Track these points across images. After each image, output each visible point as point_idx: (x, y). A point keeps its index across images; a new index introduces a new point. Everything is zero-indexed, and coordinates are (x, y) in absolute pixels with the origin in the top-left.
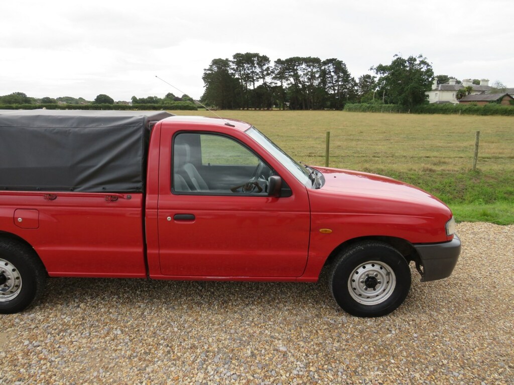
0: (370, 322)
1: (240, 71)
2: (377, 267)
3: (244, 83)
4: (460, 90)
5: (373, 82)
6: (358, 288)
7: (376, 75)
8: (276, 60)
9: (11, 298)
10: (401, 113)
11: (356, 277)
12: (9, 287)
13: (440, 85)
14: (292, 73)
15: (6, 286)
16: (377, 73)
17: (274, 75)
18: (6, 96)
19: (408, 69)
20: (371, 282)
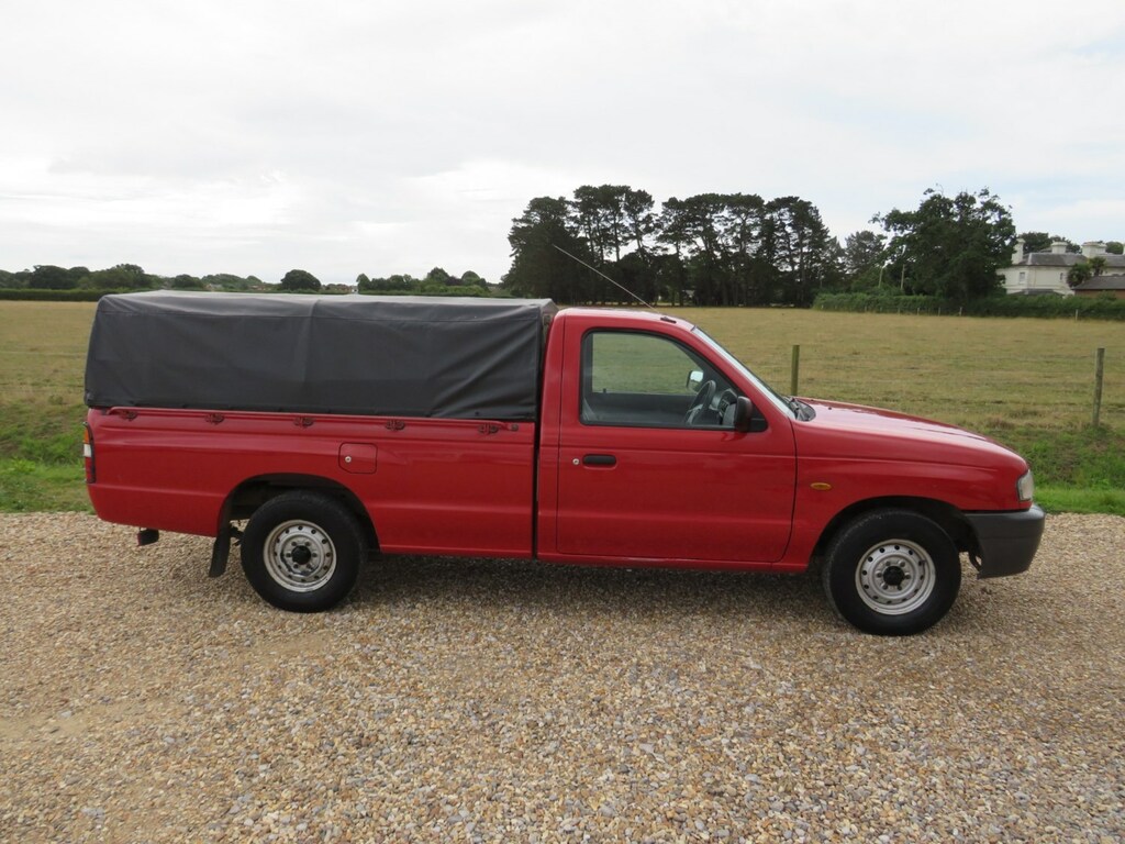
0: (891, 642)
1: (589, 224)
2: (903, 551)
3: (596, 248)
4: (1076, 265)
5: (879, 247)
6: (872, 585)
7: (885, 233)
8: (667, 201)
9: (315, 588)
10: (942, 314)
11: (869, 566)
12: (313, 570)
13: (1031, 255)
14: (701, 229)
15: (309, 567)
16: (887, 229)
17: (661, 233)
18: (102, 272)
19: (956, 219)
20: (894, 576)
